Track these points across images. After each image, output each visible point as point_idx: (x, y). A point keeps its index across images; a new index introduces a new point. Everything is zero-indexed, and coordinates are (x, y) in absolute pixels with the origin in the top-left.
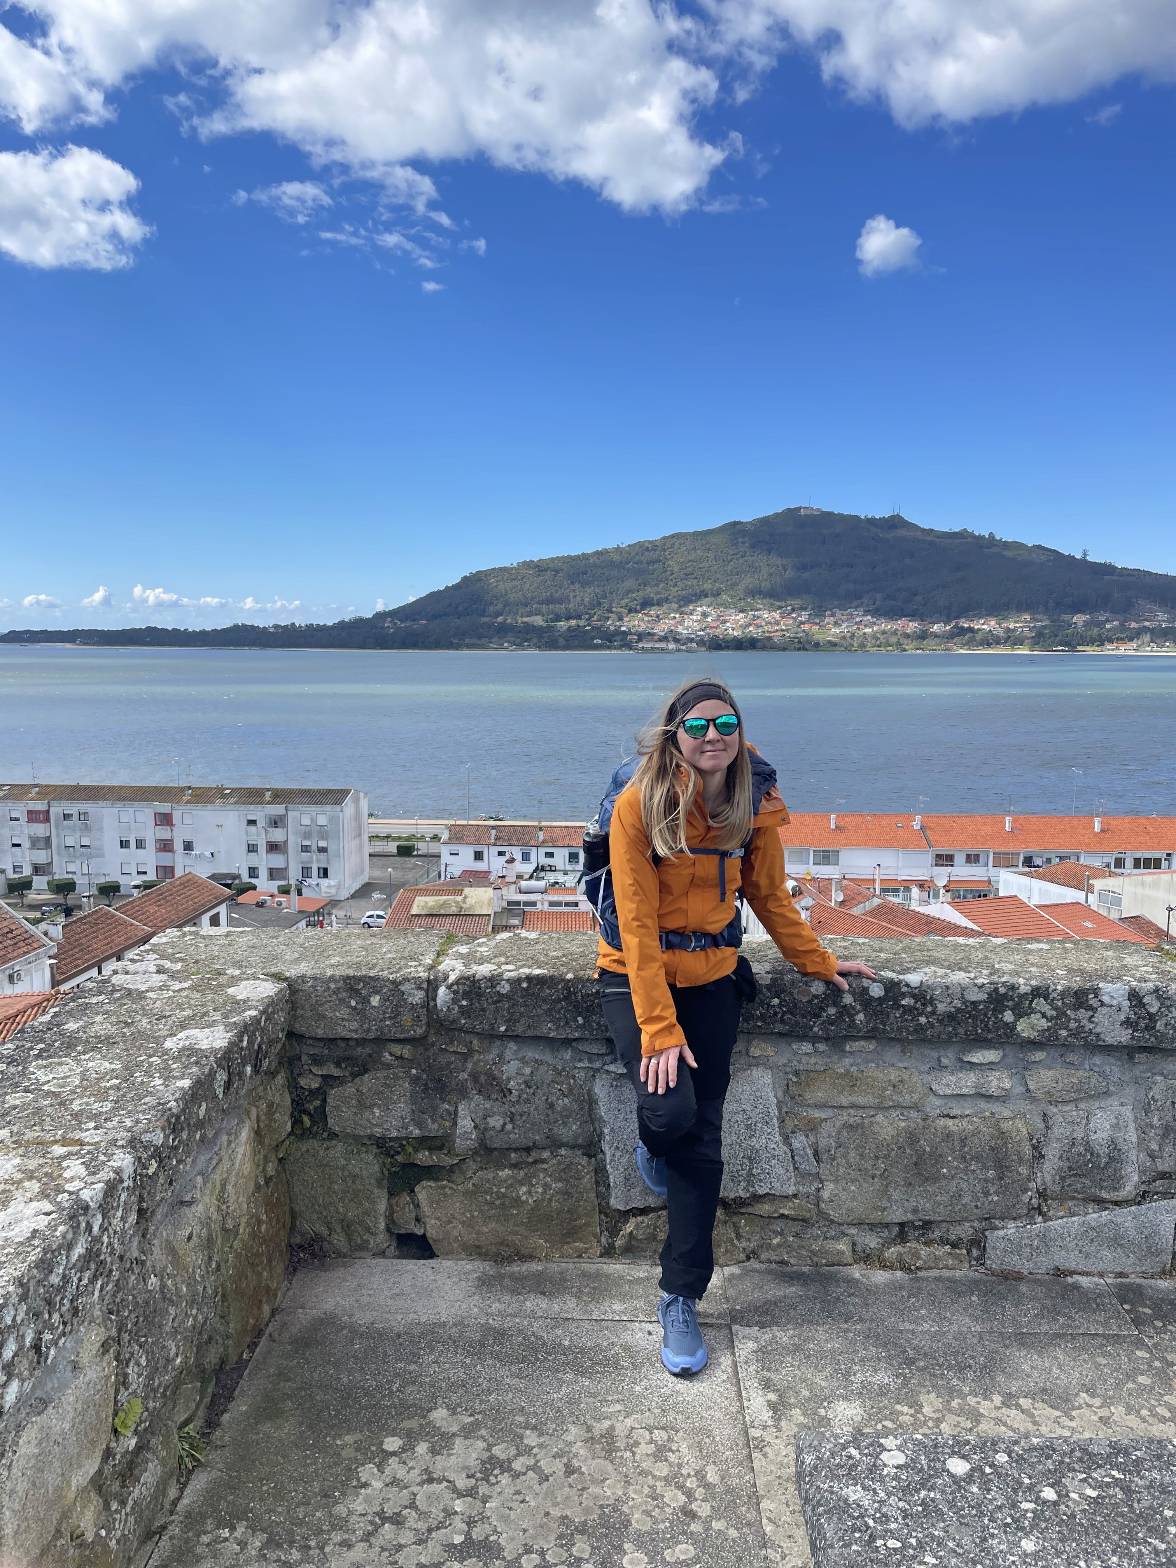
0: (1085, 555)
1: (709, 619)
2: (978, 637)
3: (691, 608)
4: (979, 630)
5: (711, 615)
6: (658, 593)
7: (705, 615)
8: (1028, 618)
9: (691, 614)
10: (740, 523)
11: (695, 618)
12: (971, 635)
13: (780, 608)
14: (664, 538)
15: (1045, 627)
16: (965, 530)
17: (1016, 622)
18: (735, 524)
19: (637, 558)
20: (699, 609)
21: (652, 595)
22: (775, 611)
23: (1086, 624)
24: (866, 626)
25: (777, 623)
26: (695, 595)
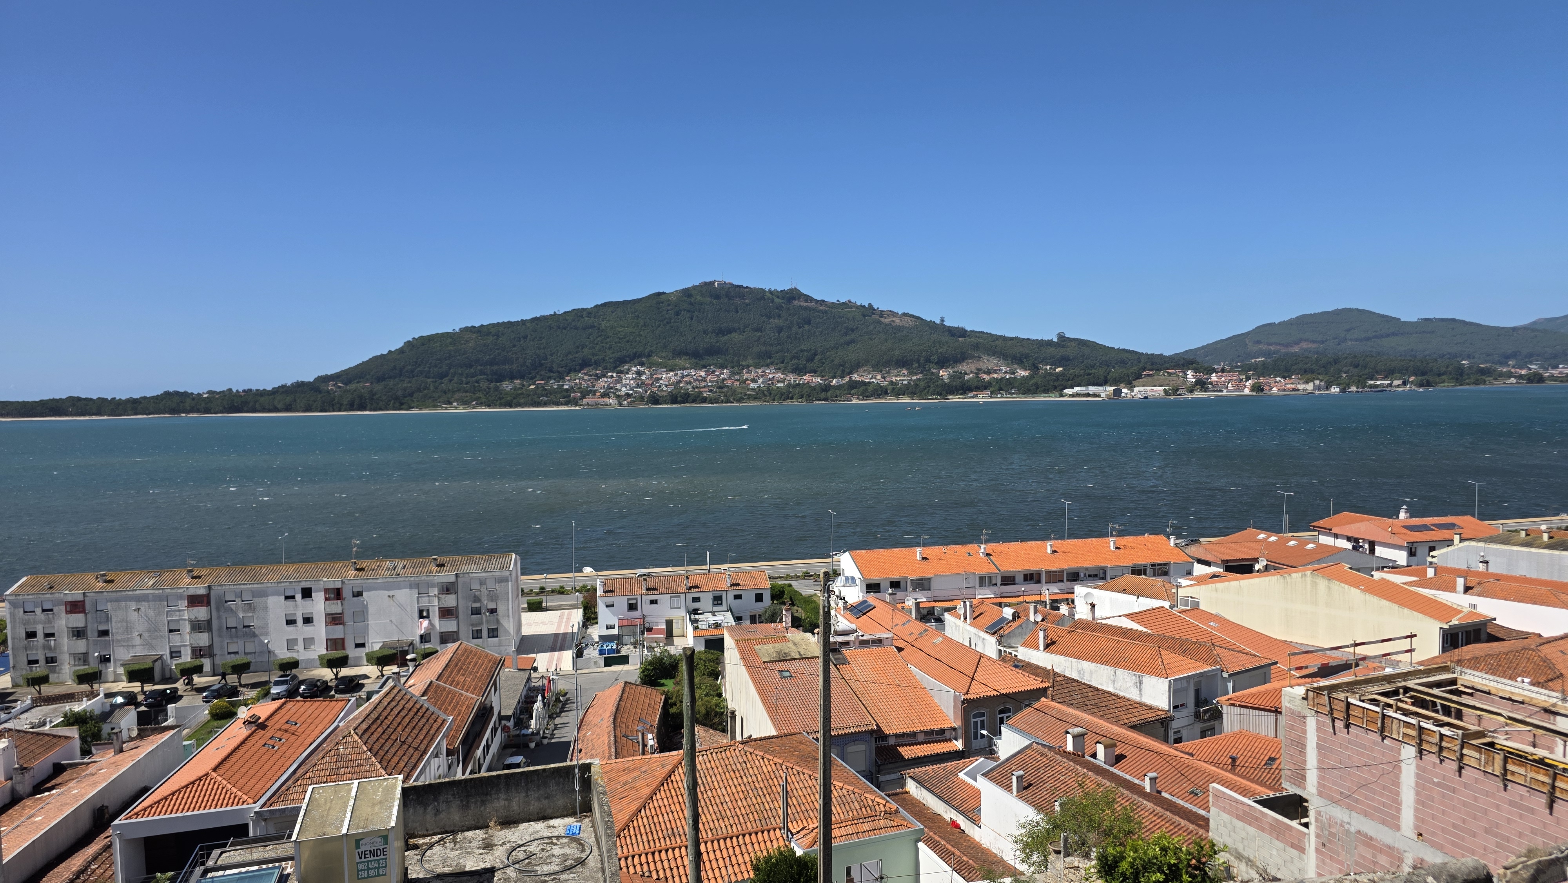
0: (942, 321)
1: (644, 377)
2: (870, 389)
3: (626, 367)
4: (869, 383)
5: (644, 373)
6: (594, 355)
7: (639, 373)
8: (905, 372)
9: (627, 373)
10: (664, 293)
11: (630, 376)
12: (864, 387)
13: (705, 367)
14: (596, 306)
15: (919, 380)
16: (850, 301)
17: (897, 376)
18: (659, 294)
19: (573, 324)
20: (634, 369)
21: (590, 357)
22: (700, 370)
23: (951, 377)
24: (778, 381)
25: (704, 380)
26: (629, 356)
